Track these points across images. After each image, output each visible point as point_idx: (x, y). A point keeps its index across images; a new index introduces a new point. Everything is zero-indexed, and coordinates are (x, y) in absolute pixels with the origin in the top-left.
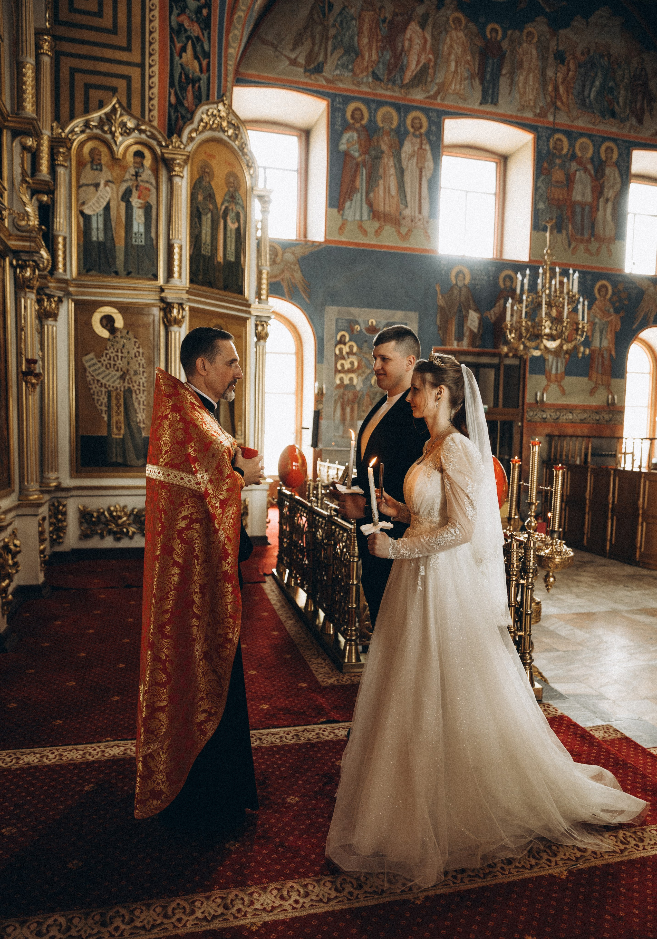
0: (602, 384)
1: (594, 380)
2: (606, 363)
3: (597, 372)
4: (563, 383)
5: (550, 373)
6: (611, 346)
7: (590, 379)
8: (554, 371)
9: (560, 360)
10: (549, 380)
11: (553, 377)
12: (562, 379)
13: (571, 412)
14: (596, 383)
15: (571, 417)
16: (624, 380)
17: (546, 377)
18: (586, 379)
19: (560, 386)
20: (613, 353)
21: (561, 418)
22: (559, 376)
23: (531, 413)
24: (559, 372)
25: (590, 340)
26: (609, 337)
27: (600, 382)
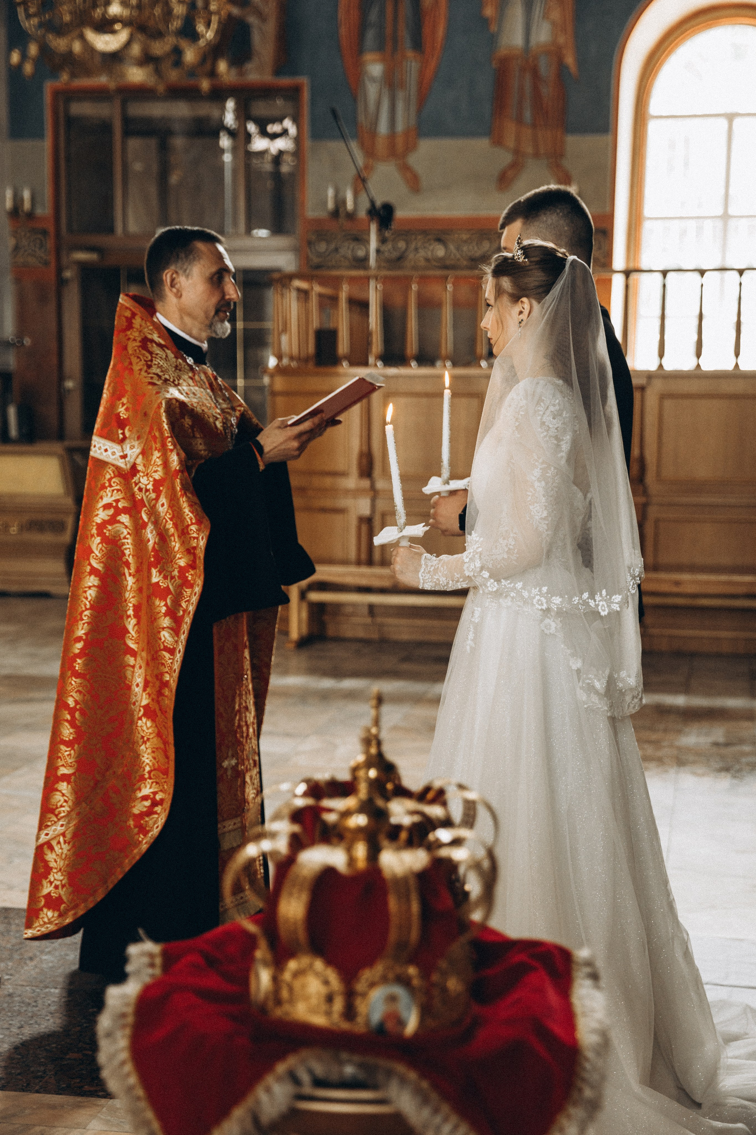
0: (536, 155)
1: (510, 142)
2: (547, 91)
3: (519, 121)
4: (413, 160)
5: (373, 133)
6: (561, 40)
7: (498, 142)
8: (383, 128)
9: (400, 95)
10: (370, 153)
11: (381, 145)
12: (410, 147)
13: (439, 240)
14: (517, 152)
15: (440, 252)
16: (610, 137)
17: (362, 146)
18: (483, 144)
19: (405, 169)
20: (570, 60)
21: (411, 256)
22: (400, 142)
23: (322, 247)
24: (400, 127)
25: (494, 28)
26: (556, 14)
27: (530, 150)
